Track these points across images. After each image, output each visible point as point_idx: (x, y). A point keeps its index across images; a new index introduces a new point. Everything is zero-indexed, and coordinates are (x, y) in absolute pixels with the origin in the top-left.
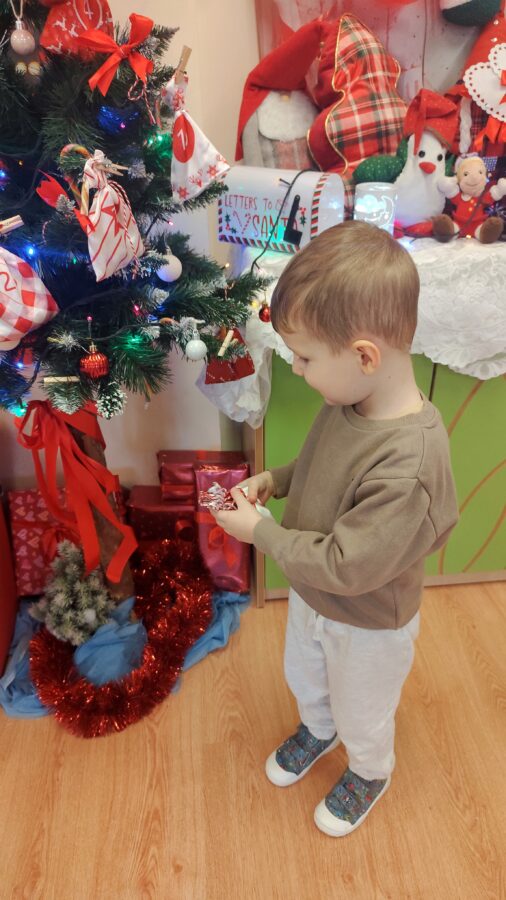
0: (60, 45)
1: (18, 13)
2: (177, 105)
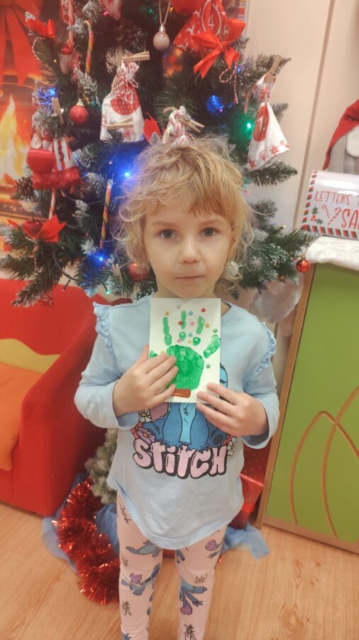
0: (187, 44)
1: (163, 21)
2: (263, 98)
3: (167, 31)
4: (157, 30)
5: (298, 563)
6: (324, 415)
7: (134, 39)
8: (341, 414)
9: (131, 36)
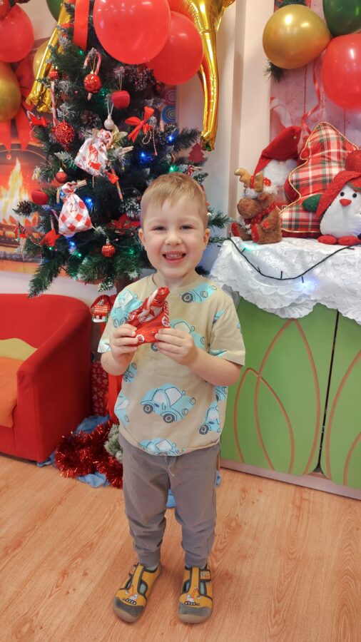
1: (110, 113)
3: (113, 118)
4: (107, 118)
5: (244, 491)
6: (250, 370)
7: (94, 122)
8: (261, 369)
9: (91, 121)
